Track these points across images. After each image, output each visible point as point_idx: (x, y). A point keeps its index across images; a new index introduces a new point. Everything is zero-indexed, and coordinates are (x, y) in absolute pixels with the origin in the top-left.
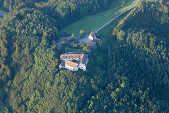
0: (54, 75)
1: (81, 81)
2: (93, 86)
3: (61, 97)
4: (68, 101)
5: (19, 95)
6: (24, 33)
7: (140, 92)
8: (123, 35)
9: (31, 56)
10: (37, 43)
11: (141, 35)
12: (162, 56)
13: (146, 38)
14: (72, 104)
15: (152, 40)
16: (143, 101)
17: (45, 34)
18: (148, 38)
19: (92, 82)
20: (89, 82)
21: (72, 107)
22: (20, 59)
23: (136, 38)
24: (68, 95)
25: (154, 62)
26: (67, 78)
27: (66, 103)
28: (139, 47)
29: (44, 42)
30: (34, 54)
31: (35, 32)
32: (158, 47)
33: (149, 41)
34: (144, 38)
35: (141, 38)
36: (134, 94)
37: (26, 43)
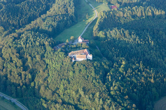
0: (73, 66)
1: (95, 65)
2: (105, 66)
3: (86, 78)
4: (93, 79)
5: (48, 88)
6: (29, 47)
7: (137, 65)
8: (103, 34)
9: (42, 61)
10: (44, 51)
11: (117, 31)
12: (137, 42)
13: (121, 32)
14: (98, 80)
15: (126, 32)
16: (142, 70)
17: (46, 43)
18: (123, 32)
19: (103, 64)
20: (101, 64)
21: (99, 82)
22: (34, 65)
23: (114, 33)
24: (91, 76)
25: (134, 47)
26: (84, 65)
27: (92, 81)
28: (119, 39)
29: (49, 49)
30: (45, 59)
31: (38, 44)
32: (132, 36)
33: (124, 34)
34: (120, 32)
35: (118, 33)
36: (134, 67)
37: (34, 53)
